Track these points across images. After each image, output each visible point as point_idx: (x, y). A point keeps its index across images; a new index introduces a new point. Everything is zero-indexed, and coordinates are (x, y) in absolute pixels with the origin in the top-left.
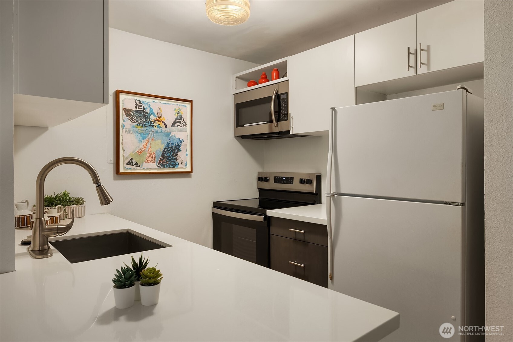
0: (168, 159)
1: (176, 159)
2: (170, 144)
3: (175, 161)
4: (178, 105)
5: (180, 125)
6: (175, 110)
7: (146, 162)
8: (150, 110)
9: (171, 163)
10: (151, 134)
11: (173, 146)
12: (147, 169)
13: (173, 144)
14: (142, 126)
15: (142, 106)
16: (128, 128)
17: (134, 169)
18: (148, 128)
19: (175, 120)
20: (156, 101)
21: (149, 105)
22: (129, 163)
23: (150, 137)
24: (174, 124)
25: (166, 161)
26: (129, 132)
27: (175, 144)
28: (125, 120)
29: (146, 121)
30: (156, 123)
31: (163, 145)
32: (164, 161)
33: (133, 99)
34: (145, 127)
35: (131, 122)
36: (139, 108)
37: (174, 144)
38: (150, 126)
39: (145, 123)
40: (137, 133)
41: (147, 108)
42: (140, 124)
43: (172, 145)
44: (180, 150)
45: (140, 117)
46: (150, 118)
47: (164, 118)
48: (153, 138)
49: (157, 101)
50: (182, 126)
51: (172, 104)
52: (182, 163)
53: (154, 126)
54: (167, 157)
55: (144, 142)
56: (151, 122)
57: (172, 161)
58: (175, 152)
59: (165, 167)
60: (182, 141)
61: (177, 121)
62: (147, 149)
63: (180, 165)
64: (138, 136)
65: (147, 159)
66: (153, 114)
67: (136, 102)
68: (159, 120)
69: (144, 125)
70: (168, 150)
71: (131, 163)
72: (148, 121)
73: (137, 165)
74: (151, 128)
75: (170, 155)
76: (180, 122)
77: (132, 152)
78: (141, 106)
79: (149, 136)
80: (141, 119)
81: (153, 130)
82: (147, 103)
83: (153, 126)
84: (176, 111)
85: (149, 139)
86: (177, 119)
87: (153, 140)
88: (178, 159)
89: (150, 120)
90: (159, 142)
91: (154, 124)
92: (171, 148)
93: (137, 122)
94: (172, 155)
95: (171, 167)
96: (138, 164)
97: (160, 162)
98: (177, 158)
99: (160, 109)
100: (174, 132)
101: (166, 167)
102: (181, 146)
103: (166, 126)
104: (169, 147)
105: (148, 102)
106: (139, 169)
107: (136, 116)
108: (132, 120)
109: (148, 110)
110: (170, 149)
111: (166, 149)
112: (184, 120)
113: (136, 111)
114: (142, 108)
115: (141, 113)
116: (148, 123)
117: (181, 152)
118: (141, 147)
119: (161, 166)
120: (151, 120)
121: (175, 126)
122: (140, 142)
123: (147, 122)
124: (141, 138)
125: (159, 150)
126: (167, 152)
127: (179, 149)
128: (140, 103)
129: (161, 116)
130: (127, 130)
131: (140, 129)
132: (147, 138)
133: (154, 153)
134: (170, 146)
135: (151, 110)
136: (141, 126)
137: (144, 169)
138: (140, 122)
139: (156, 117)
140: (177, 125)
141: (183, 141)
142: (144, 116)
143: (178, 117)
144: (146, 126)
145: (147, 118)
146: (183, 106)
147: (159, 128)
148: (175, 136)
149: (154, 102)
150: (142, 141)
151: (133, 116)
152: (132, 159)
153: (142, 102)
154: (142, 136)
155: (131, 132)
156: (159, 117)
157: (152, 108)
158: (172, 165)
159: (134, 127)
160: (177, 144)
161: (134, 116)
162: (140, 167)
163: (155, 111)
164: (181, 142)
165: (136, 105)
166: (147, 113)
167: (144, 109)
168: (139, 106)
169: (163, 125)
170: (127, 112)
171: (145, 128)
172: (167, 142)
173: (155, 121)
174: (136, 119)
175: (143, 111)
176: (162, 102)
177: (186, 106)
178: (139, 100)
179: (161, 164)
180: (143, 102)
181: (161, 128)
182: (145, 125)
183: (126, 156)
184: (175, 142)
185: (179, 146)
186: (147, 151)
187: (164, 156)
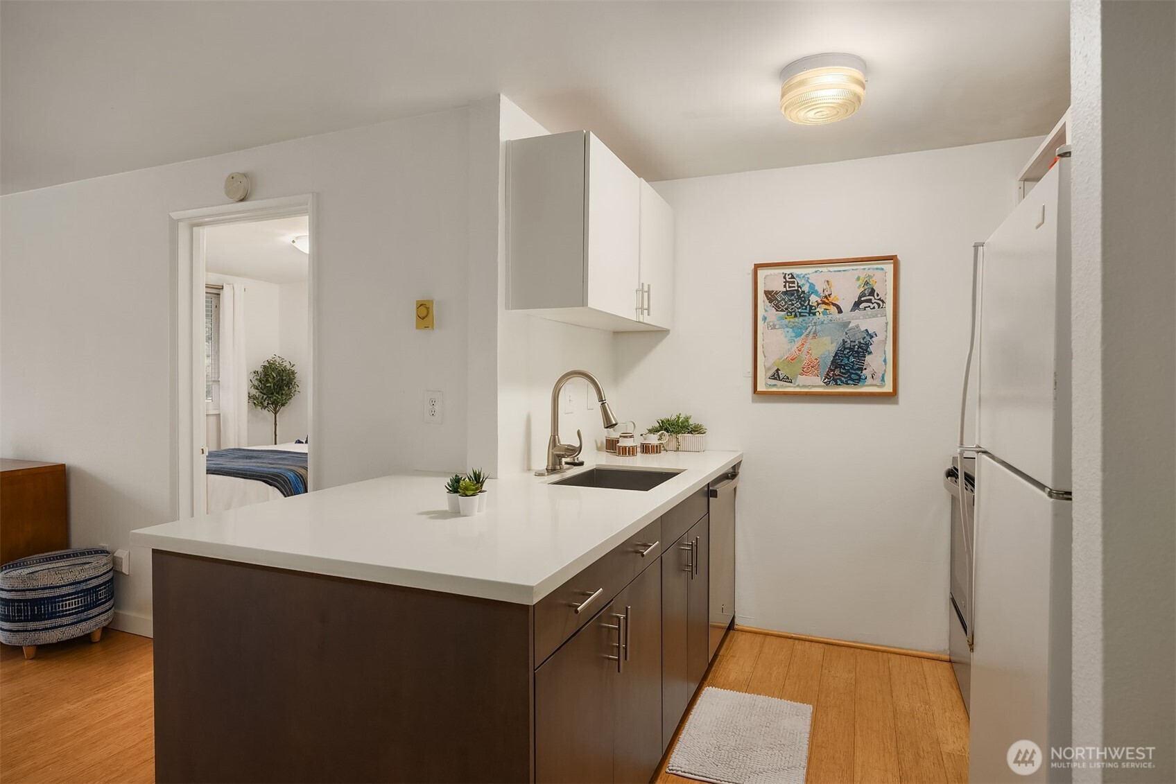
0: (844, 369)
1: (861, 369)
2: (849, 342)
3: (859, 372)
4: (864, 269)
5: (869, 306)
6: (858, 279)
7: (802, 374)
8: (809, 287)
9: (850, 376)
10: (811, 327)
11: (854, 346)
12: (804, 386)
13: (855, 342)
14: (796, 316)
15: (796, 283)
16: (773, 322)
17: (782, 386)
18: (806, 318)
19: (860, 297)
20: (820, 269)
21: (808, 278)
22: (774, 376)
23: (810, 332)
24: (857, 305)
25: (840, 372)
26: (774, 327)
27: (860, 343)
28: (767, 309)
29: (802, 305)
30: (821, 308)
31: (835, 344)
32: (837, 372)
33: (780, 274)
34: (801, 316)
35: (777, 311)
36: (790, 287)
37: (857, 342)
38: (809, 313)
39: (800, 310)
40: (787, 327)
41: (803, 285)
42: (791, 313)
43: (853, 344)
44: (870, 353)
45: (791, 300)
46: (809, 300)
47: (835, 297)
48: (815, 333)
49: (825, 269)
50: (874, 308)
51: (853, 270)
52: (873, 377)
53: (817, 314)
54: (843, 365)
55: (799, 341)
56: (811, 306)
57: (853, 374)
58: (858, 356)
59: (836, 384)
60: (874, 336)
61: (862, 299)
62: (805, 352)
63: (869, 381)
64: (788, 332)
65: (805, 370)
66: (816, 292)
67: (785, 278)
68: (827, 301)
69: (798, 314)
70: (845, 352)
71: (776, 376)
72: (806, 306)
73: (788, 380)
74: (812, 317)
75: (848, 360)
76: (869, 301)
77: (779, 359)
78: (793, 283)
79: (809, 330)
80: (793, 305)
81: (814, 321)
82: (804, 277)
83: (814, 314)
84: (861, 281)
85: (808, 335)
86: (863, 295)
87: (814, 337)
88: (865, 369)
89: (809, 304)
90: (827, 340)
91: (817, 310)
92: (851, 349)
93: (786, 309)
94: (852, 362)
95: (849, 384)
96: (788, 378)
97: (827, 374)
98: (864, 367)
99: (828, 282)
100: (856, 319)
101: (839, 382)
102: (871, 344)
103: (840, 311)
104: (845, 349)
105: (806, 274)
106: (789, 386)
107: (784, 300)
108: (777, 308)
109: (806, 288)
110: (848, 351)
111: (841, 350)
112: (878, 295)
113: (785, 293)
114: (796, 285)
115: (793, 295)
116: (806, 309)
117: (870, 356)
118: (793, 350)
119: (830, 382)
120: (811, 303)
121: (859, 309)
122: (791, 341)
123: (804, 307)
124: (794, 335)
125: (827, 353)
126: (842, 357)
127: (867, 351)
128: (793, 277)
129: (829, 295)
130: (771, 324)
131: (792, 320)
132: (805, 334)
133: (816, 359)
134: (848, 346)
135: (812, 286)
136: (793, 316)
137: (798, 386)
138: (792, 309)
139: (820, 297)
140: (862, 306)
141: (876, 335)
142: (799, 297)
143: (866, 292)
144: (802, 314)
145: (805, 301)
146: (877, 269)
147: (826, 316)
148: (857, 326)
149: (816, 272)
150: (796, 340)
151: (779, 302)
152: (778, 370)
153: (795, 276)
154: (795, 333)
155: (777, 327)
156: (826, 297)
157: (812, 284)
158: (853, 380)
159: (781, 318)
160: (862, 341)
161: (781, 301)
162: (791, 382)
163: (819, 288)
164: (872, 337)
165: (785, 282)
166: (803, 292)
167: (799, 287)
168: (790, 282)
169: (833, 310)
170: (770, 295)
171: (801, 319)
172: (842, 339)
173: (818, 305)
174: (785, 305)
175: (798, 291)
176: (831, 269)
177: (883, 269)
178: (791, 274)
179: (831, 379)
180: (798, 276)
181: (830, 316)
182: (800, 313)
183: (768, 365)
184: (858, 338)
185: (867, 345)
186: (804, 356)
187: (836, 364)
